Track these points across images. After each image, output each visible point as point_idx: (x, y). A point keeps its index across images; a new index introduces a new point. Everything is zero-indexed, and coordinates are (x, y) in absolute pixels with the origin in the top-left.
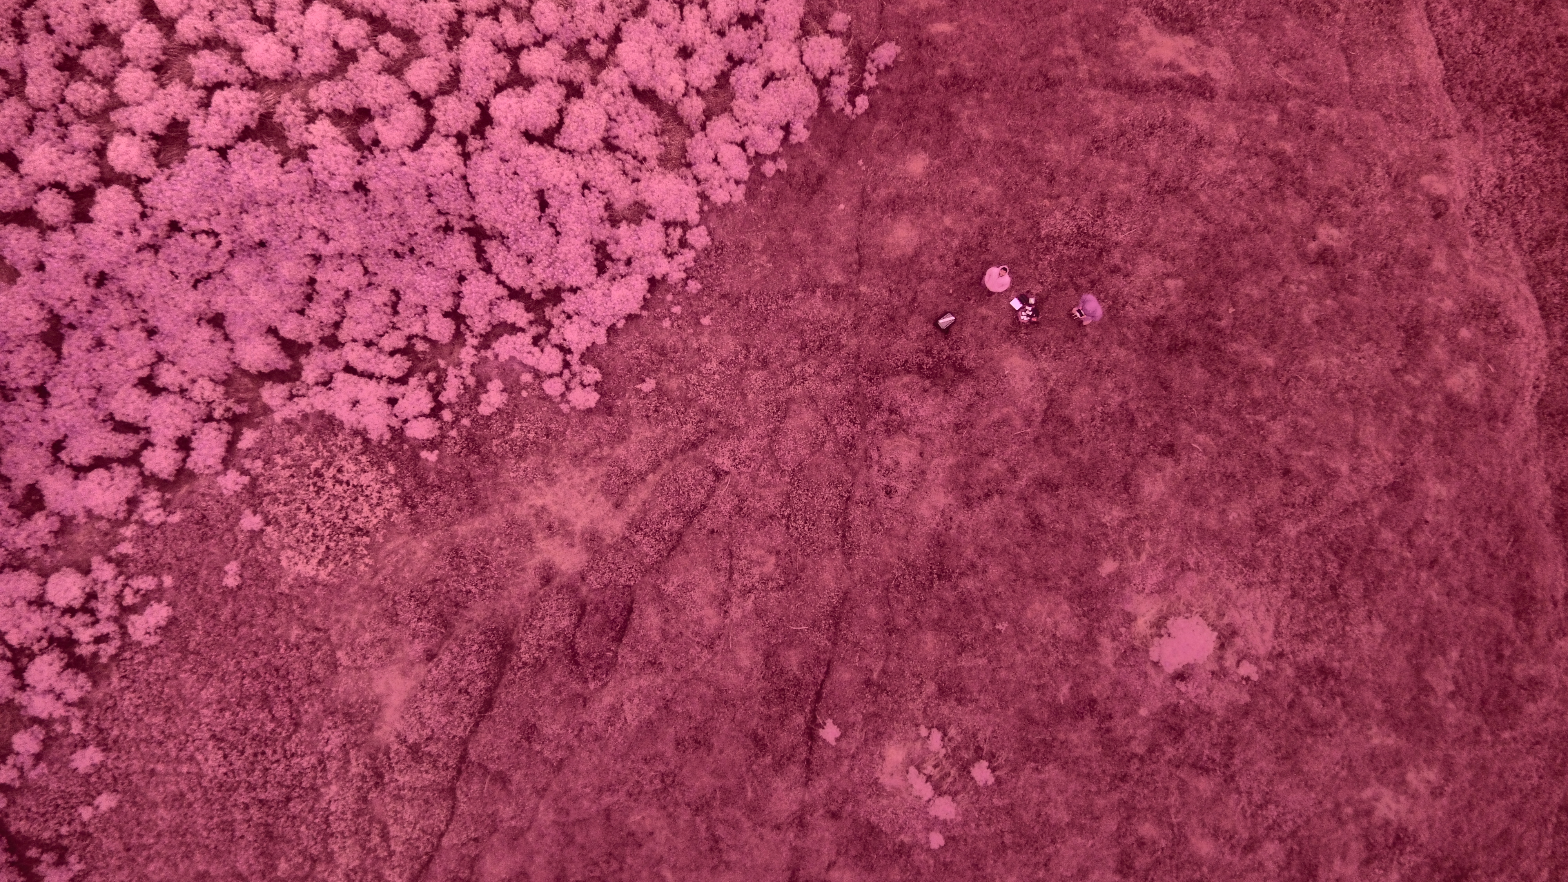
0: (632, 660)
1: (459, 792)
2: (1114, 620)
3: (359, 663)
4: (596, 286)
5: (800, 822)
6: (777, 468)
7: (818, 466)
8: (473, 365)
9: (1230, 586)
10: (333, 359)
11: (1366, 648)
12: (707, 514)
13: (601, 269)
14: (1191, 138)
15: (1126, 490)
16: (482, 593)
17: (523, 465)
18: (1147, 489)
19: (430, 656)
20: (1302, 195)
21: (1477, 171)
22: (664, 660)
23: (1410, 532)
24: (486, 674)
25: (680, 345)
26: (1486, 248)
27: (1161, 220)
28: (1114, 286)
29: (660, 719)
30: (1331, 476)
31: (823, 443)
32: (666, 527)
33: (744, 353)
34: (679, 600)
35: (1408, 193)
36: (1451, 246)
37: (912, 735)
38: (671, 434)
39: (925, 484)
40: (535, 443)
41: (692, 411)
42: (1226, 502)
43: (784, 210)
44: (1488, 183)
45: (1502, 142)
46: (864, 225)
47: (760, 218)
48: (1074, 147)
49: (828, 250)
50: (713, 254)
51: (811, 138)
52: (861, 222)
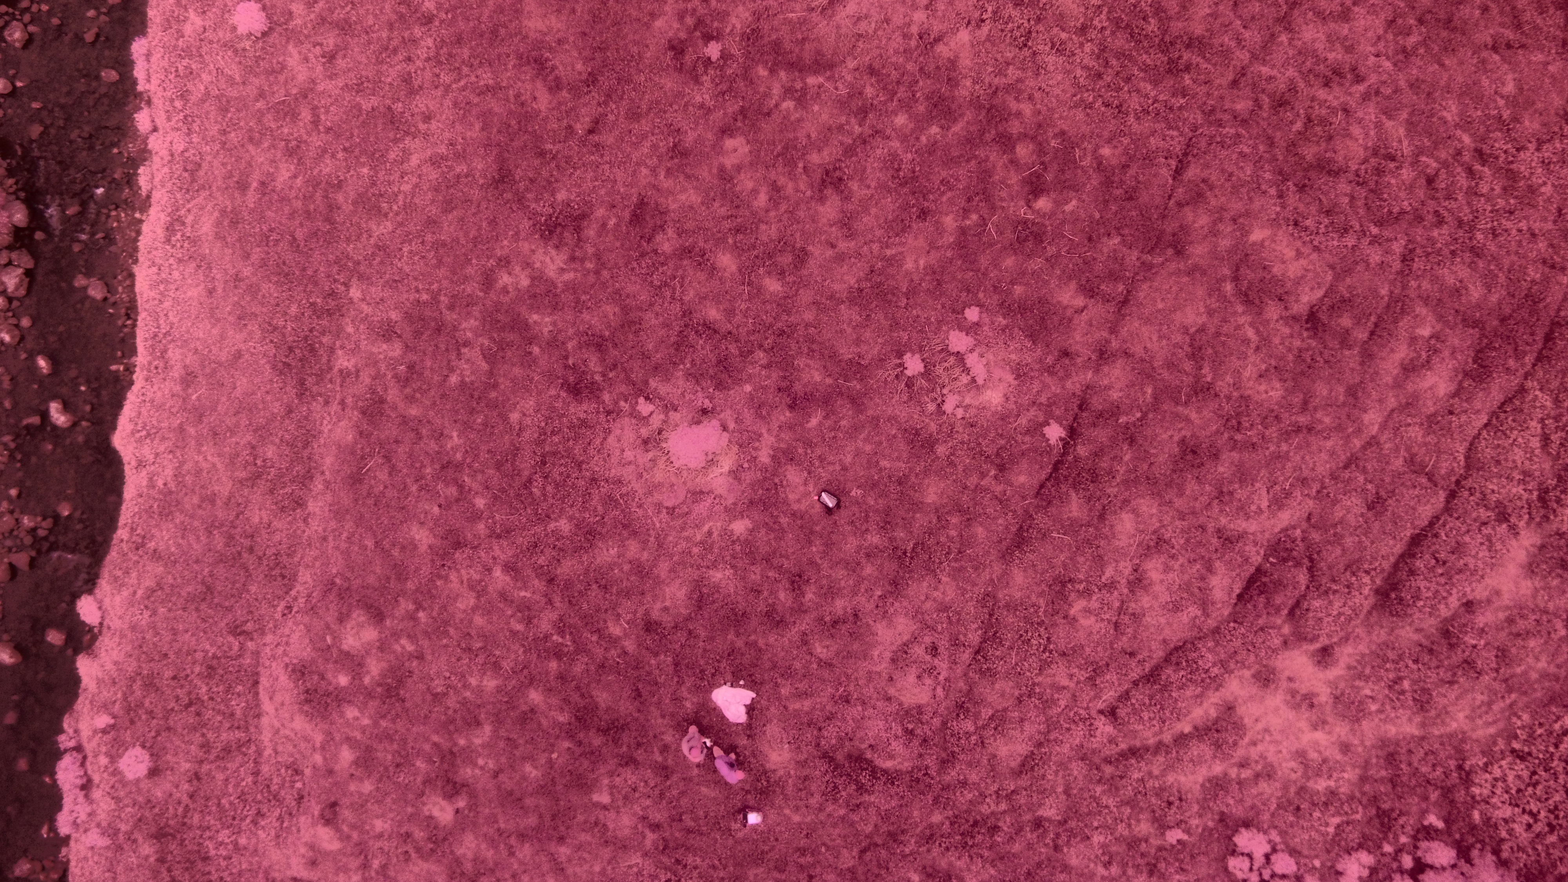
0: (1251, 550)
1: (1462, 463)
2: (750, 476)
5: (1103, 355)
6: (1047, 703)
7: (1003, 696)
9: (634, 484)
11: (530, 404)
12: (1134, 676)
15: (701, 596)
17: (1332, 783)
18: (683, 592)
20: (458, 861)
21: (278, 836)
22: (1215, 541)
23: (458, 500)
24: (1412, 572)
25: (1130, 871)
26: (292, 755)
27: (597, 869)
28: (659, 810)
29: (1231, 482)
30: (512, 568)
31: (991, 718)
32: (1182, 673)
33: (1060, 842)
34: (1185, 595)
35: (355, 835)
36: (330, 772)
37: (972, 412)
38: (1156, 772)
39: (894, 648)
40: (1314, 804)
41: (1129, 792)
42: (615, 564)
44: (271, 821)
45: (243, 859)
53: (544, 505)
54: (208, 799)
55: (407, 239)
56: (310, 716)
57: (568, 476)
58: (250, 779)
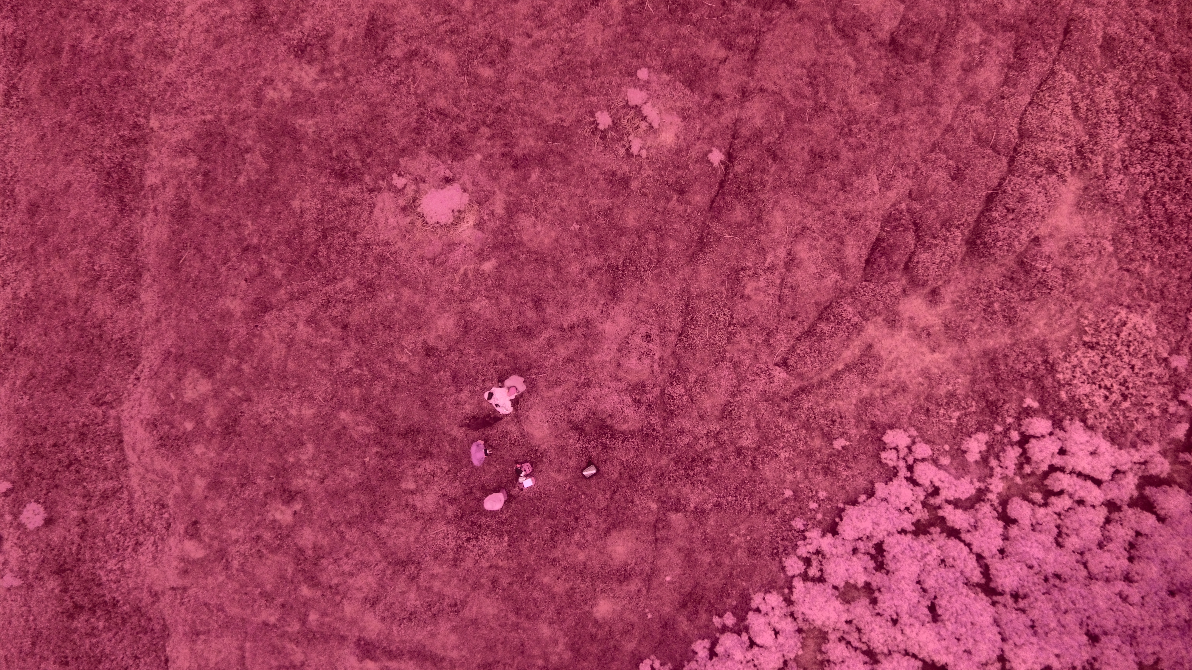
0: (870, 223)
1: (1016, 134)
2: (491, 225)
3: (1095, 241)
4: (885, 533)
5: (744, 94)
6: (736, 364)
7: (702, 363)
8: (991, 476)
9: (399, 244)
10: (1113, 493)
11: (307, 190)
12: (797, 332)
13: (879, 547)
14: (380, 607)
15: (466, 323)
16: (990, 287)
17: (950, 387)
18: (451, 322)
19: (1036, 241)
20: (301, 551)
21: (155, 558)
22: (844, 221)
23: (260, 274)
24: (991, 222)
25: (811, 474)
26: (158, 494)
27: (412, 539)
28: (455, 488)
29: (850, 175)
30: (312, 321)
31: (696, 381)
32: (831, 325)
33: (757, 463)
34: (827, 266)
35: (215, 544)
36: (189, 497)
37: (653, 151)
38: (821, 401)
39: (619, 341)
40: (939, 405)
41: (803, 418)
42: (394, 308)
43: (717, 582)
44: (148, 548)
45: (130, 581)
46: (650, 560)
47: (738, 577)
48: (474, 609)
49: (681, 542)
50: (781, 550)
51: (691, 642)
52: (652, 563)
53: (331, 270)
54: (95, 538)
55: (189, 74)
56: (166, 457)
57: (347, 245)
58: (127, 516)
